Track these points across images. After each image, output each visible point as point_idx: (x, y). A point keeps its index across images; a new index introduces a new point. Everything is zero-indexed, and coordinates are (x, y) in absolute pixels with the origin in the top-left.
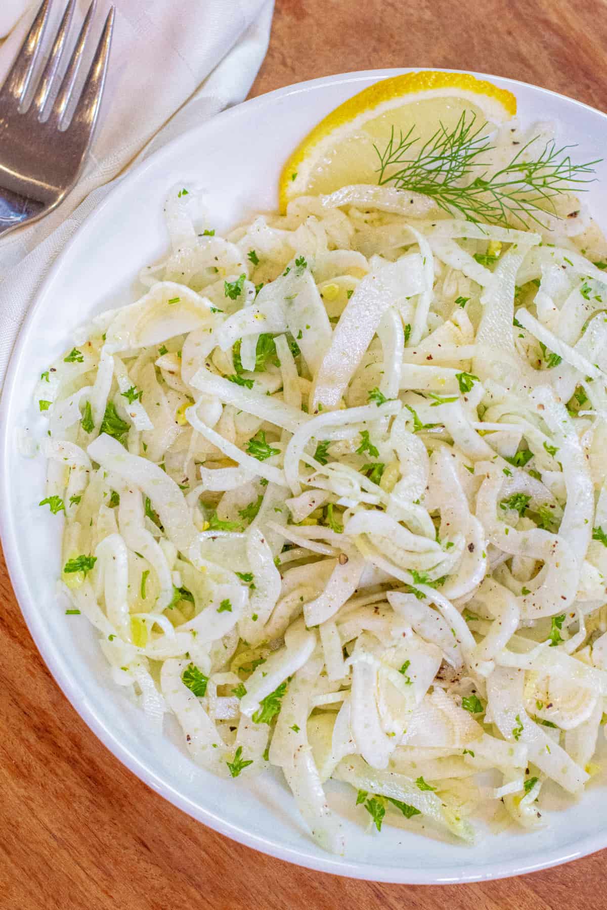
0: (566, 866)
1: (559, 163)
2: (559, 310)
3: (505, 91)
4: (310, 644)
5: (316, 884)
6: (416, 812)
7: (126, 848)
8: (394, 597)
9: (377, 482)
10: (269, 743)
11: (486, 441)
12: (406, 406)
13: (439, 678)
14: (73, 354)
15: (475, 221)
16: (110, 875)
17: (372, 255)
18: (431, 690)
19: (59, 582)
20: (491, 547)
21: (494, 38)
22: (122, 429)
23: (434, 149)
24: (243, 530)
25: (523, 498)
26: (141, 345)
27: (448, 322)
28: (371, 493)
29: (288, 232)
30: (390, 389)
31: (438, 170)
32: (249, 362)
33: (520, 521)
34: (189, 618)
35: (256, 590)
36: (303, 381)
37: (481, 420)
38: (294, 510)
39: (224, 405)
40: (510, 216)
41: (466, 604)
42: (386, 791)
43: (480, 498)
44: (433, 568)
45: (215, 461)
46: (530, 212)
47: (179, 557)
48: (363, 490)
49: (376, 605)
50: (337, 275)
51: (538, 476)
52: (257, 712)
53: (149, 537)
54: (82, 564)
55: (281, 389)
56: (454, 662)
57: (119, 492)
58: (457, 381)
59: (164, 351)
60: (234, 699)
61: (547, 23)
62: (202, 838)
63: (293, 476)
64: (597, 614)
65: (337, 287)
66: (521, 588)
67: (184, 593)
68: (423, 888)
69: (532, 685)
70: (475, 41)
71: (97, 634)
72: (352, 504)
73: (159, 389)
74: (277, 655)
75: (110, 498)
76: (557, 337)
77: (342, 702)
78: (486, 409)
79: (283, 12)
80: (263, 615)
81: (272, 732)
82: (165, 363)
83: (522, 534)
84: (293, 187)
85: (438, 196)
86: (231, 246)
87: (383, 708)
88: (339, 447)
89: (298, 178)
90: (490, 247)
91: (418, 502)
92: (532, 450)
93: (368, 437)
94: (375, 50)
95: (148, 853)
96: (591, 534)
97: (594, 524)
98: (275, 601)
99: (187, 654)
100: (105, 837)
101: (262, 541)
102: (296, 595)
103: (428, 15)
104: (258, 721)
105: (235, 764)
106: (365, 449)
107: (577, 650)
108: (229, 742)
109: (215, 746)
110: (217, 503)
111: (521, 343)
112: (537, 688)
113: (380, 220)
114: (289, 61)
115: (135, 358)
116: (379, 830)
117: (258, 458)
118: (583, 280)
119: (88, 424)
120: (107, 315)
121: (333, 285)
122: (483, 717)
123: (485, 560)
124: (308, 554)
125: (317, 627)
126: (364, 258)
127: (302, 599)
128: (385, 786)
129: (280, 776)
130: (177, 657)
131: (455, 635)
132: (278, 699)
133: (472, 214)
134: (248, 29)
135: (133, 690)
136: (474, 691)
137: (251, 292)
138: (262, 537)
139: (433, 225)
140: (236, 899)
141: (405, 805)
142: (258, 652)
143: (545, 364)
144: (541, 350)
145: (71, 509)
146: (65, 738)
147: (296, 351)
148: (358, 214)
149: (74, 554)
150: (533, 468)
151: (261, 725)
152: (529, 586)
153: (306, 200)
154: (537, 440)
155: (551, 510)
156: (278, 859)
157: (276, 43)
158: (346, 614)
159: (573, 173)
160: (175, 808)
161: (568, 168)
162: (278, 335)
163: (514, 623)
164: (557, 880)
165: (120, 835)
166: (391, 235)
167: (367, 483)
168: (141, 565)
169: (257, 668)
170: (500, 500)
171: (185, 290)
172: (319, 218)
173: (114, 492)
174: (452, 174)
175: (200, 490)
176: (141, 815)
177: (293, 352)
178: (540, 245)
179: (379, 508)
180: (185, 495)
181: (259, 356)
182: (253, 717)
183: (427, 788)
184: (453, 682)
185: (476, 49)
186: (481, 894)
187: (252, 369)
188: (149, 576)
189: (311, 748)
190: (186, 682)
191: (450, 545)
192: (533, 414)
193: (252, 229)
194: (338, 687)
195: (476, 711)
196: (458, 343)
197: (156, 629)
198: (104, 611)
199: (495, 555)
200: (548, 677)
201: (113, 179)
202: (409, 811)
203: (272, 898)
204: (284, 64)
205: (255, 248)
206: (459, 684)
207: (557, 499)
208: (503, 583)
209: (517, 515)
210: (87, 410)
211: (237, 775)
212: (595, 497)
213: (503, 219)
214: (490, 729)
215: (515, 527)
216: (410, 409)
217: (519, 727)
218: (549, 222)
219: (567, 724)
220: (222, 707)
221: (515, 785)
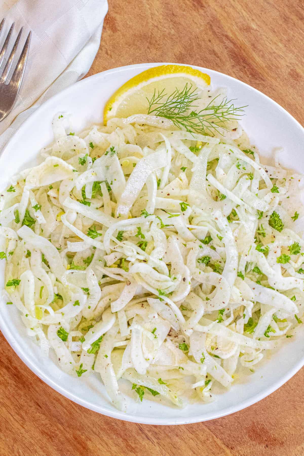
0: (223, 418)
1: (229, 107)
2: (226, 175)
3: (206, 74)
4: (113, 320)
5: (113, 424)
6: (158, 393)
7: (31, 407)
8: (150, 300)
9: (144, 250)
10: (94, 363)
11: (192, 233)
12: (157, 217)
13: (169, 335)
14: (11, 188)
15: (190, 132)
16: (23, 419)
17: (144, 146)
18: (166, 340)
19: (4, 290)
20: (193, 279)
21: (203, 44)
22: (32, 222)
23: (174, 98)
24: (85, 269)
25: (208, 258)
26: (41, 185)
27: (177, 178)
28: (141, 255)
29: (108, 134)
30: (151, 210)
31: (176, 107)
32: (89, 195)
33: (206, 269)
34: (61, 307)
35: (90, 296)
36: (113, 203)
37: (190, 224)
38: (107, 261)
39: (77, 213)
40: (206, 129)
41: (182, 303)
42: (145, 384)
43: (188, 258)
44: (167, 288)
45: (73, 237)
46: (216, 128)
47: (57, 280)
48: (138, 253)
49: (142, 303)
50: (129, 156)
51: (214, 249)
52: (90, 349)
53: (44, 271)
54: (14, 283)
55: (103, 206)
56: (176, 329)
57: (31, 251)
58: (180, 206)
59: (51, 188)
60: (79, 343)
61: (227, 37)
62: (64, 403)
63: (107, 246)
64: (239, 309)
65: (128, 161)
66: (206, 298)
67: (59, 296)
68: (160, 427)
69: (209, 340)
70: (194, 44)
71: (20, 313)
72: (133, 260)
73: (49, 205)
74: (98, 324)
75: (26, 254)
76: (225, 187)
77: (127, 345)
78: (192, 218)
79: (107, 29)
80: (93, 307)
81: (96, 357)
82: (52, 193)
83: (206, 274)
84: (110, 114)
85: (174, 120)
86: (82, 141)
87: (144, 348)
88: (128, 234)
89: (112, 110)
90: (196, 144)
91: (161, 259)
92: (212, 237)
93: (140, 230)
94: (148, 48)
95: (40, 409)
96: (237, 275)
97: (238, 270)
98: (98, 300)
99: (60, 323)
100: (22, 402)
101: (94, 275)
102: (107, 298)
103: (173, 32)
104: (90, 353)
105: (80, 371)
106: (139, 234)
107: (230, 324)
108: (77, 361)
109: (71, 363)
110: (74, 256)
111: (209, 188)
112: (212, 340)
113: (148, 129)
114: (109, 52)
115: (38, 189)
116: (142, 401)
117: (92, 238)
118: (238, 159)
119: (17, 221)
120: (26, 171)
121: (126, 160)
122: (187, 353)
123: (190, 285)
124: (113, 280)
125: (116, 312)
126: (141, 149)
127: (110, 300)
128: (145, 382)
129: (99, 377)
130: (55, 324)
131: (176, 317)
132: (99, 343)
133: (189, 128)
134: (91, 38)
135: (35, 338)
136: (184, 341)
137: (90, 163)
138: (93, 273)
139: (172, 133)
140: (78, 430)
141: (153, 390)
142: (90, 322)
143: (219, 199)
144: (218, 192)
145: (9, 258)
146: (5, 358)
147: (109, 189)
148: (139, 127)
149: (10, 278)
150: (212, 245)
151: (91, 354)
152: (209, 296)
153: (116, 120)
154: (214, 233)
155: (220, 263)
156: (97, 413)
157: (103, 43)
158: (129, 307)
159: (235, 111)
160: (53, 389)
161: (233, 109)
162: (102, 182)
163: (202, 312)
164: (219, 424)
165: (28, 401)
166: (152, 137)
167: (140, 250)
168: (40, 284)
169: (90, 330)
170: (198, 258)
171: (61, 161)
172: (121, 128)
173: (28, 251)
174: (181, 110)
175: (66, 251)
176: (37, 392)
177: (108, 190)
178: (219, 143)
179: (145, 261)
180: (60, 252)
181: (93, 192)
182: (88, 351)
183: (163, 383)
184: (175, 337)
185: (194, 48)
186: (185, 430)
187: (90, 198)
188: (44, 289)
189: (112, 365)
190: (59, 335)
191: (175, 278)
192: (213, 221)
193: (91, 133)
194: (125, 339)
195: (185, 350)
196: (181, 188)
197: (46, 312)
198: (24, 303)
199: (195, 282)
200: (217, 336)
201: (29, 108)
202: (155, 393)
203: (94, 429)
204: (107, 53)
205: (92, 141)
206: (178, 338)
207: (222, 259)
208: (198, 295)
209: (205, 265)
210: (17, 213)
211: (80, 376)
212: (239, 259)
213: (203, 130)
214: (191, 358)
215: (203, 271)
216: (159, 218)
217: (203, 358)
218: (223, 133)
219: (224, 357)
220: (74, 346)
221: (201, 383)
